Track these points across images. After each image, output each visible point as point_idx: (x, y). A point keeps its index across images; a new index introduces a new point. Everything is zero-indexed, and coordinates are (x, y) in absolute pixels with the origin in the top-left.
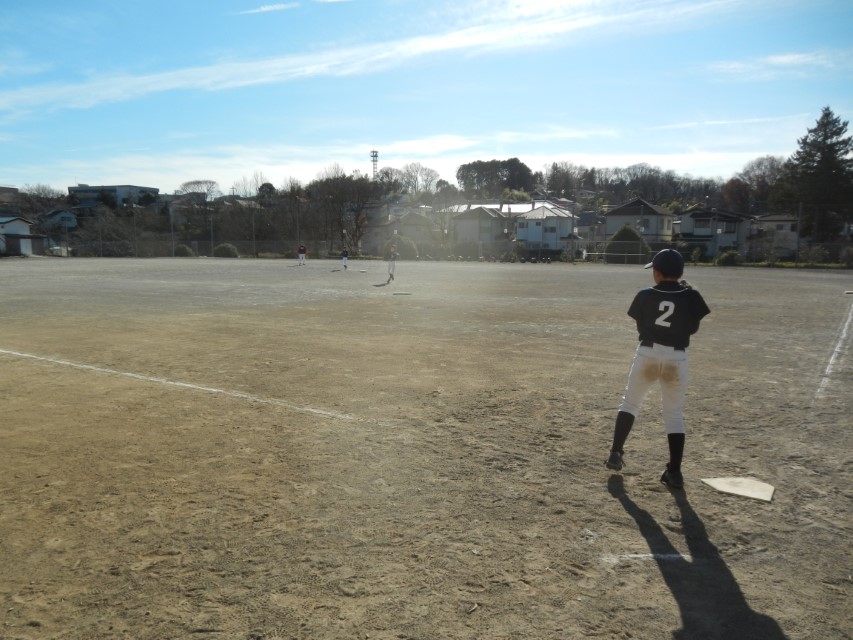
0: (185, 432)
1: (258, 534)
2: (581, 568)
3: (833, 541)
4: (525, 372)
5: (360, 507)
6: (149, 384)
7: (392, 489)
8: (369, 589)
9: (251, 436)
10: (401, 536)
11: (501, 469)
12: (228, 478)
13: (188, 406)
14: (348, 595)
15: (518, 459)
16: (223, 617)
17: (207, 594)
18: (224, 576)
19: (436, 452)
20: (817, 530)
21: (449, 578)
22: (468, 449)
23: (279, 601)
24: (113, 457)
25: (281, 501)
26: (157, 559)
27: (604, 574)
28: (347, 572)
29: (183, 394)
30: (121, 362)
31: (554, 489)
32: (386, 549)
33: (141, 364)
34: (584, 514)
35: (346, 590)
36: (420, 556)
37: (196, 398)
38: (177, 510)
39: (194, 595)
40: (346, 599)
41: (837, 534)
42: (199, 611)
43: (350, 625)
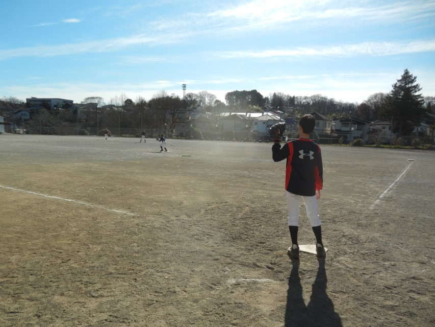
0: (46, 220)
1: (61, 268)
2: (215, 285)
3: (344, 274)
4: (231, 194)
5: (118, 256)
6: (38, 197)
7: (139, 248)
8: (105, 294)
9: (79, 223)
10: (133, 270)
11: (198, 239)
12: (58, 242)
13: (53, 208)
14: (93, 297)
15: (208, 235)
16: (26, 306)
17: (23, 296)
18: (35, 288)
19: (169, 231)
20: (340, 269)
21: (148, 289)
22: (186, 230)
23: (58, 299)
24: (4, 232)
25: (80, 253)
26: (5, 279)
27: (225, 288)
28: (98, 286)
29: (52, 202)
30: (28, 186)
31: (219, 249)
32: (122, 276)
33: (38, 187)
34: (229, 260)
35: (94, 294)
36: (138, 279)
37: (58, 204)
38: (26, 257)
39: (16, 297)
40: (92, 299)
41: (348, 271)
42: (16, 304)
43: (88, 310)
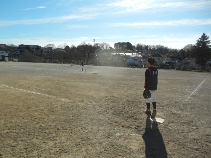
0: (28, 103)
1: (36, 126)
2: (110, 136)
3: (173, 132)
4: (117, 92)
5: (63, 121)
6: (24, 92)
7: (73, 117)
8: (57, 139)
9: (44, 105)
10: (70, 128)
11: (101, 114)
12: (34, 114)
13: (32, 97)
14: (52, 140)
15: (106, 112)
16: (20, 144)
17: (18, 139)
18: (24, 135)
19: (87, 110)
20: (171, 130)
21: (78, 137)
22: (95, 109)
23: (35, 141)
24: (9, 108)
25: (45, 119)
26: (10, 131)
27: (115, 137)
28: (54, 135)
29: (31, 94)
30: (20, 86)
31: (112, 119)
32: (65, 131)
33: (24, 87)
34: (116, 124)
35: (52, 139)
36: (73, 132)
37: (34, 95)
38: (19, 120)
39: (15, 139)
40: (51, 141)
41: (175, 131)
42: (15, 142)
43: (49, 146)
